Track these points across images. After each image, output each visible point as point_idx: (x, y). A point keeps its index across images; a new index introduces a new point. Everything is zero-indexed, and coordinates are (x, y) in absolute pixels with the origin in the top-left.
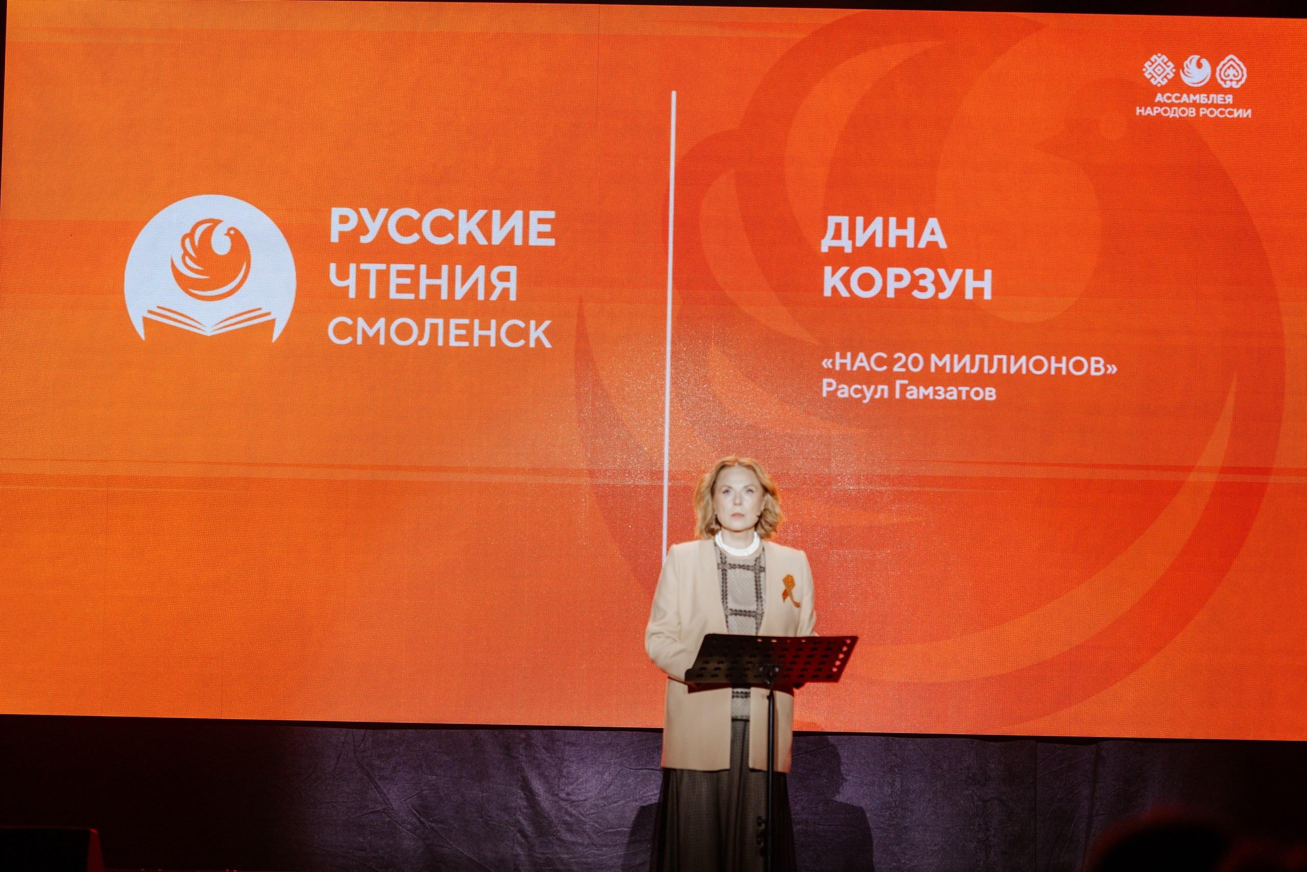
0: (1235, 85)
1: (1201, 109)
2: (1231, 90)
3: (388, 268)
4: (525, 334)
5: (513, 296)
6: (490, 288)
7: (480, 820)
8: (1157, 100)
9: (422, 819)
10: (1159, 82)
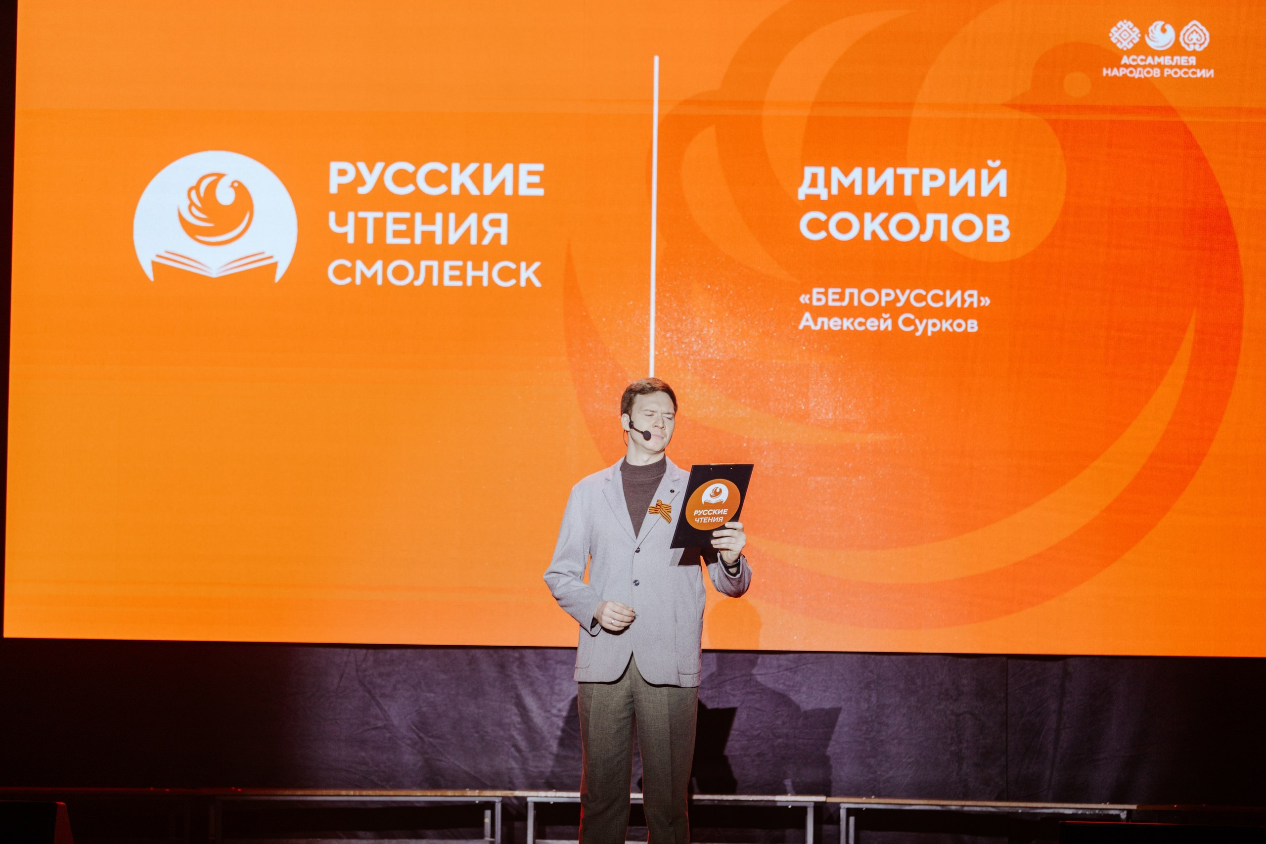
0: (1198, 49)
1: (1166, 70)
2: (1194, 53)
3: (385, 216)
4: (516, 274)
5: (504, 241)
6: (482, 233)
7: (476, 735)
8: (1123, 62)
9: (421, 735)
10: (1125, 46)
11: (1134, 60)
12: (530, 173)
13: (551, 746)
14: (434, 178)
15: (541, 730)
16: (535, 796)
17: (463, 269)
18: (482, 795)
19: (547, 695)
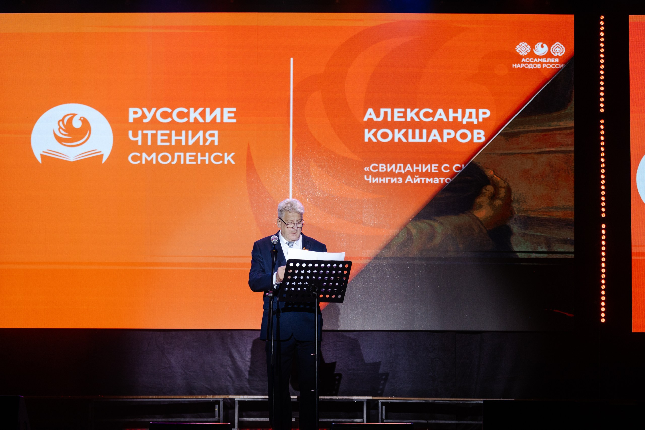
0: (559, 55)
1: (543, 65)
2: (557, 57)
3: (157, 133)
4: (222, 158)
5: (216, 143)
6: (205, 140)
7: (211, 370)
8: (522, 61)
9: (186, 371)
10: (523, 54)
11: (528, 60)
12: (229, 112)
13: (246, 375)
14: (181, 115)
15: (241, 368)
16: (238, 398)
17: (196, 157)
18: (214, 397)
19: (244, 352)
